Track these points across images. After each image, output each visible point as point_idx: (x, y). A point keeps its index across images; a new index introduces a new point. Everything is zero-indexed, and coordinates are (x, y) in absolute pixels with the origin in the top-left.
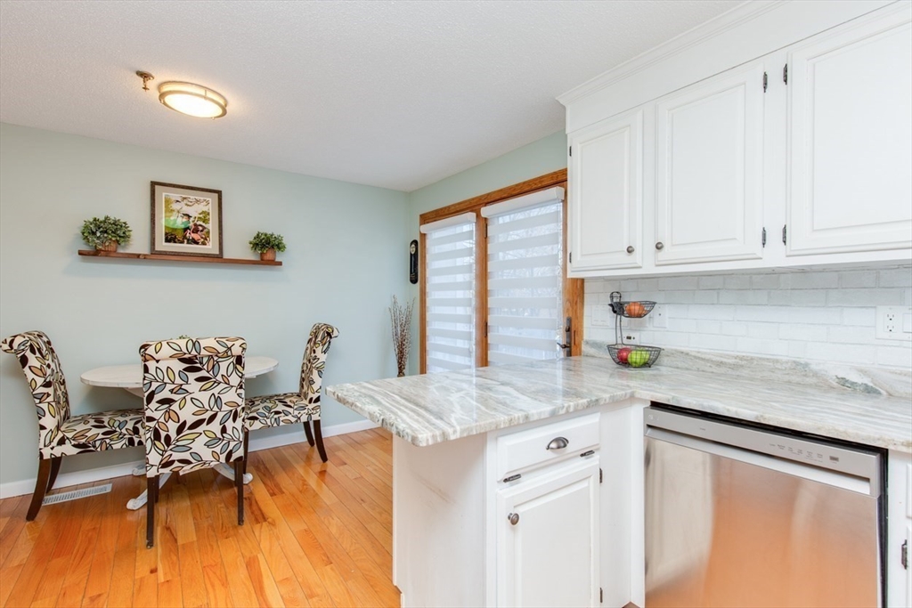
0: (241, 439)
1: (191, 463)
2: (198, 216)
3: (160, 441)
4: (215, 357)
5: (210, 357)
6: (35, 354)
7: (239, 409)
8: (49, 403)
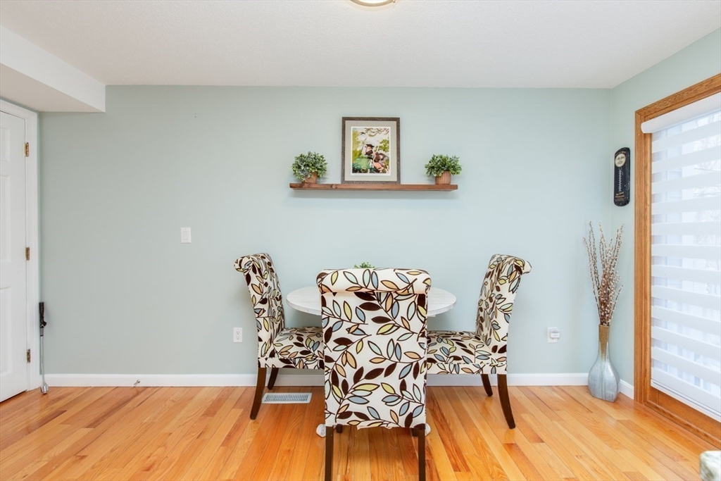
0: (423, 402)
1: (369, 420)
2: (379, 145)
3: (338, 387)
4: (394, 295)
5: (389, 294)
6: (256, 273)
7: (421, 362)
8: (264, 318)
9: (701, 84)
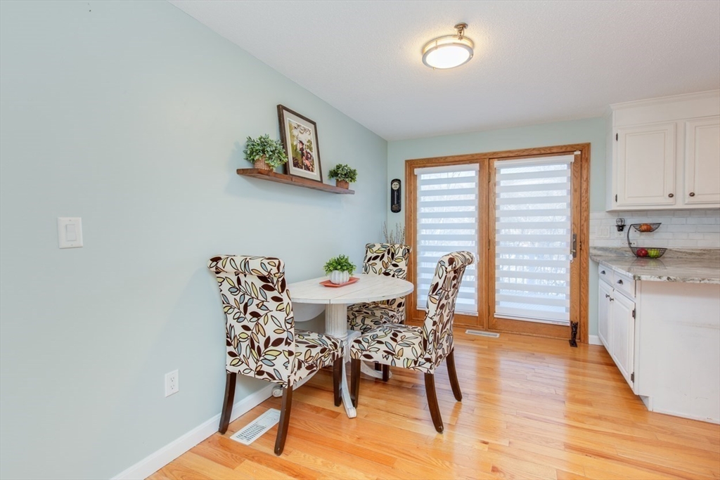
9: (441, 158)
